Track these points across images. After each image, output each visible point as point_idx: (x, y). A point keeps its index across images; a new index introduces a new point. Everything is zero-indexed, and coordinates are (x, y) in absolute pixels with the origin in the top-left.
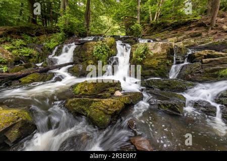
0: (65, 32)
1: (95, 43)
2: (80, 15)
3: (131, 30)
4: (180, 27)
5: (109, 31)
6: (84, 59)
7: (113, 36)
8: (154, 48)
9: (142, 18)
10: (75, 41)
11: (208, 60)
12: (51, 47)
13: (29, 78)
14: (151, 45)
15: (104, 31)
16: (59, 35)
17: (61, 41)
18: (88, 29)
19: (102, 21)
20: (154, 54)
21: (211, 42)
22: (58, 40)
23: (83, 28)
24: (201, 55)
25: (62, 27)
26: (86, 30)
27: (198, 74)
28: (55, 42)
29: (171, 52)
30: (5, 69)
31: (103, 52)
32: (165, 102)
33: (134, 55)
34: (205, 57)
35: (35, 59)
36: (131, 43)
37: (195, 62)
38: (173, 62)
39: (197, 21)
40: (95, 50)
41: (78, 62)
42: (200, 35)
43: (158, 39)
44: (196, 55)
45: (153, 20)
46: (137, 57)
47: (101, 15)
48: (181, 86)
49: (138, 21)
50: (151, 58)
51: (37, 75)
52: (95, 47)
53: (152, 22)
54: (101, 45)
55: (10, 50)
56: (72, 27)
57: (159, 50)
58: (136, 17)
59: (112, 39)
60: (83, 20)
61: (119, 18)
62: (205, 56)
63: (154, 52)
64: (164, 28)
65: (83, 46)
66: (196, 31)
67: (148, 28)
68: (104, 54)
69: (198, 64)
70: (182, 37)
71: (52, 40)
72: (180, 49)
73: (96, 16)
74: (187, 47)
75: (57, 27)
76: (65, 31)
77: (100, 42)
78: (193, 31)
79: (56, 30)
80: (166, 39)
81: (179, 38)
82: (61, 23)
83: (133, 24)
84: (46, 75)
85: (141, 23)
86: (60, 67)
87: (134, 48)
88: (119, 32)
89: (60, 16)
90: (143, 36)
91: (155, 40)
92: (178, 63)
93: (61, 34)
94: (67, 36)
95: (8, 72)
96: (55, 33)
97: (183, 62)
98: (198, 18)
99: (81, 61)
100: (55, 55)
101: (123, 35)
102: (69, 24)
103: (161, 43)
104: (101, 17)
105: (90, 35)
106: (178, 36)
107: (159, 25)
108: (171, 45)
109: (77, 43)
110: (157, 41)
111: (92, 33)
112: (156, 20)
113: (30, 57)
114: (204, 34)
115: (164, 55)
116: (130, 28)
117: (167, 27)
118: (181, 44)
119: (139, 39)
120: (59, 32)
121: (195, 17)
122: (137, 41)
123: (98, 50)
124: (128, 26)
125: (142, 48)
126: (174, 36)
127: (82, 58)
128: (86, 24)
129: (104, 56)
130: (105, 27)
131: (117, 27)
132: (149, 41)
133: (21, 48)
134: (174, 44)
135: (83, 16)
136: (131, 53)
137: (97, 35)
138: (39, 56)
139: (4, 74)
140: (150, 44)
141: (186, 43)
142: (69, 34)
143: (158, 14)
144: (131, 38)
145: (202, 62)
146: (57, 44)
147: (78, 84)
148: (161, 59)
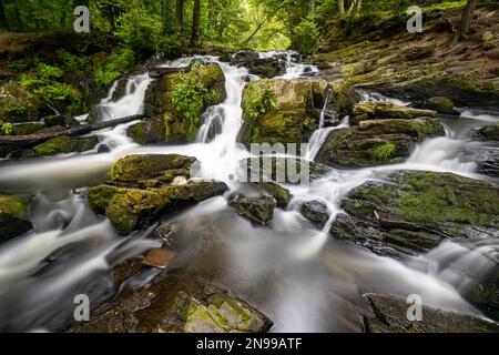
0: (135, 49)
6: (160, 110)
8: (284, 91)
10: (151, 70)
13: (50, 145)
14: (276, 86)
17: (127, 67)
24: (362, 111)
25: (126, 37)
30: (8, 126)
35: (77, 107)
38: (317, 123)
50: (276, 112)
51: (63, 142)
55: (30, 88)
57: (291, 96)
59: (215, 69)
62: (369, 113)
63: (281, 100)
65: (162, 82)
67: (333, 32)
69: (351, 130)
76: (133, 45)
78: (424, 42)
84: (82, 141)
86: (113, 124)
92: (327, 125)
94: (140, 56)
95: (13, 134)
97: (336, 124)
102: (143, 30)
108: (315, 86)
109: (153, 73)
113: (68, 100)
115: (299, 107)
127: (158, 106)
129: (194, 104)
133: (51, 84)
138: (83, 99)
139: (6, 137)
142: (143, 53)
146: (118, 74)
148: (293, 115)
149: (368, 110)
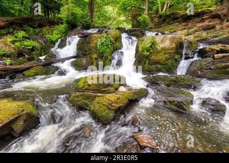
0: (68, 24)
1: (100, 35)
2: (84, 5)
3: (138, 22)
4: (191, 19)
5: (114, 23)
6: (87, 53)
7: (119, 29)
8: (162, 41)
9: (150, 9)
10: (78, 33)
11: (221, 55)
12: (53, 40)
13: (33, 71)
14: (158, 39)
15: (109, 23)
16: (62, 27)
17: (64, 33)
18: (92, 21)
19: (106, 12)
20: (162, 49)
21: (225, 36)
22: (61, 32)
23: (87, 19)
24: (213, 50)
25: (64, 18)
26: (90, 21)
27: (208, 71)
28: (57, 34)
29: (180, 46)
30: (8, 61)
31: (107, 45)
32: (171, 99)
33: (140, 49)
34: (218, 52)
35: (38, 52)
36: (137, 36)
37: (206, 57)
38: (181, 57)
39: (212, 12)
40: (99, 43)
41: (81, 56)
42: (213, 27)
43: (166, 32)
44: (207, 49)
45: (162, 11)
46: (143, 51)
47: (106, 5)
48: (189, 83)
49: (146, 12)
50: (159, 52)
51: (40, 68)
52: (99, 40)
53: (160, 12)
54: (106, 38)
55: (13, 42)
56: (75, 18)
57: (167, 44)
58: (144, 7)
59: (118, 32)
60: (87, 11)
61: (125, 9)
63: (162, 46)
64: (174, 20)
65: (87, 39)
66: (209, 24)
67: (156, 20)
68: (108, 47)
69: (209, 59)
70: (193, 30)
71: (54, 32)
72: (191, 43)
73: (100, 6)
74: (198, 41)
75: (60, 19)
76: (68, 22)
77: (105, 35)
78: (206, 23)
79: (59, 22)
80: (175, 31)
81: (190, 31)
82: (64, 14)
83: (140, 15)
84: (49, 68)
85: (148, 15)
86: (63, 60)
87: (140, 42)
88: (125, 24)
89: (63, 6)
90: (151, 28)
91: (163, 33)
92: (187, 58)
93: (63, 26)
94: (70, 27)
95: (11, 64)
96: (58, 24)
97: (193, 58)
98: (212, 9)
99: (85, 55)
100: (58, 48)
101: (129, 27)
102: (72, 15)
103: (169, 36)
104: (106, 7)
105: (94, 27)
106: (189, 29)
107: (169, 16)
108: (181, 38)
109: (80, 35)
110: (165, 34)
111: (96, 25)
112: (165, 11)
113: (33, 49)
114: (218, 27)
115: (172, 49)
116: (136, 20)
117: (177, 18)
118: (191, 38)
119: (146, 32)
120: (62, 23)
121: (210, 7)
122: (143, 34)
123: (102, 44)
124: (134, 17)
125: (149, 41)
126: (185, 29)
127: (86, 51)
128: (90, 15)
129: (108, 50)
130: (109, 19)
131: (122, 18)
132: (157, 34)
133: (23, 40)
134: (184, 38)
135: (87, 6)
136: (137, 47)
137: (102, 27)
138: (42, 48)
139: (8, 66)
140: (158, 37)
141: (197, 37)
142: (72, 26)
143: (167, 4)
144: (138, 30)
145: (213, 57)
146: (60, 36)
147: (81, 78)
148: (169, 53)
149: (217, 49)
